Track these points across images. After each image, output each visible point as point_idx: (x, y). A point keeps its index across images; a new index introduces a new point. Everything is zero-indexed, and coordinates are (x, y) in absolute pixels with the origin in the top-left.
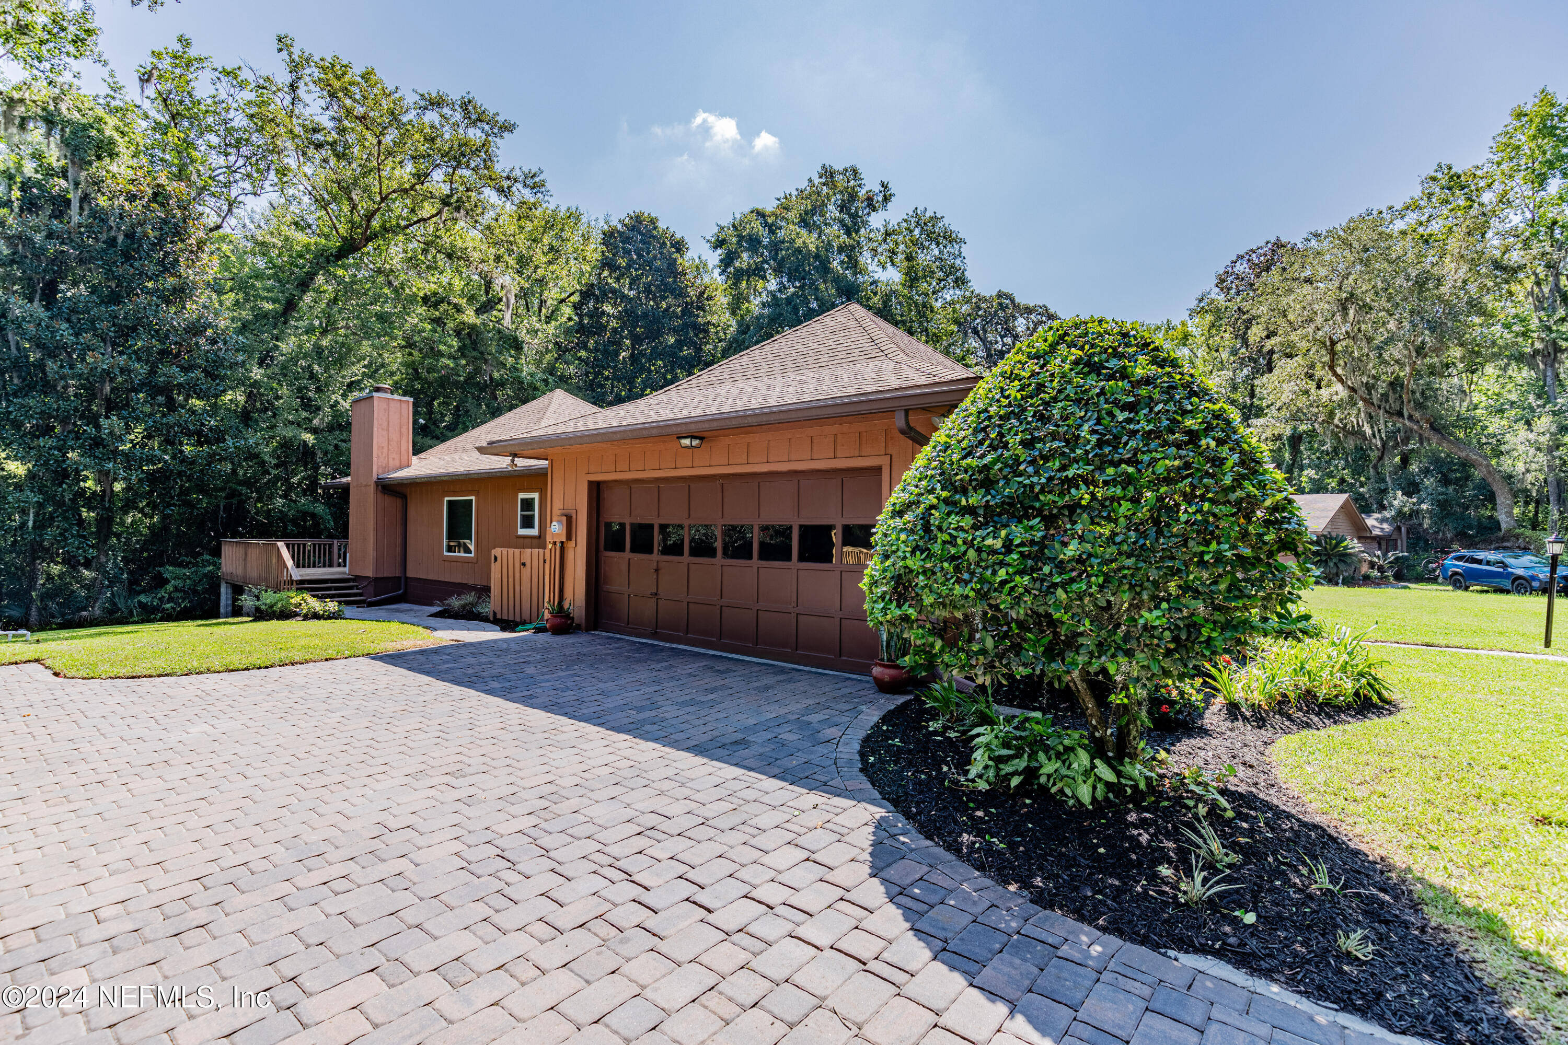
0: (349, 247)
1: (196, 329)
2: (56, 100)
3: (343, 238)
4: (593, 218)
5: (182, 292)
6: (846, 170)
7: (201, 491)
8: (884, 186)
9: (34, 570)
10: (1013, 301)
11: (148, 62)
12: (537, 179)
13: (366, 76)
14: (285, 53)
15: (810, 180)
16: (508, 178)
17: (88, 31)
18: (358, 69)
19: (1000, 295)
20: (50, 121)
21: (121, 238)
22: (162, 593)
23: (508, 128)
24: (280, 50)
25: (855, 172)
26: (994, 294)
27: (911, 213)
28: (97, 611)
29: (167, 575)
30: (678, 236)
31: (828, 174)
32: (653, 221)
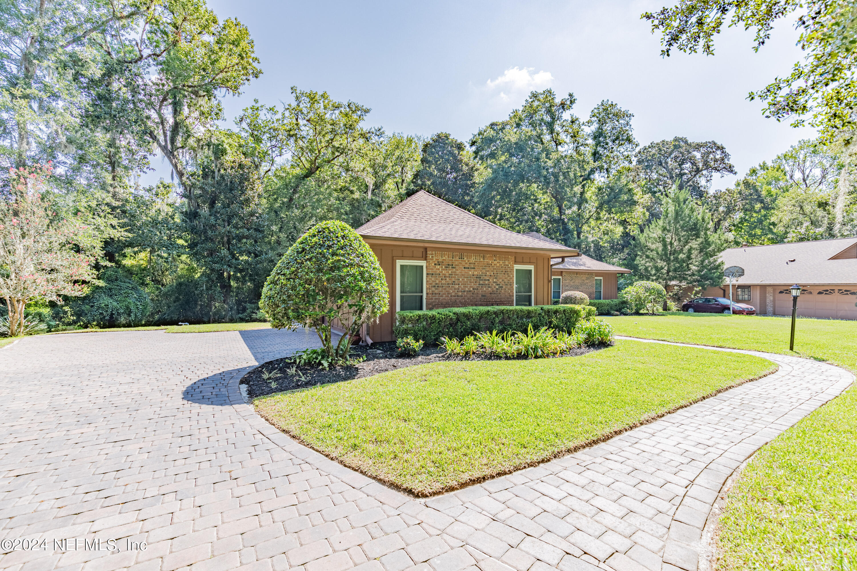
0: (310, 173)
1: (252, 214)
2: (211, 137)
3: (307, 169)
4: (425, 137)
5: (247, 201)
6: (544, 92)
7: (257, 275)
8: (571, 95)
9: (211, 305)
10: (686, 142)
11: (242, 113)
12: (381, 131)
13: (323, 96)
14: (294, 94)
15: (527, 101)
16: (369, 132)
17: (220, 110)
18: (320, 93)
19: (676, 139)
20: (209, 145)
21: (229, 183)
22: (245, 314)
23: (367, 111)
24: (292, 93)
25: (550, 92)
26: (672, 139)
27: (600, 104)
28: (227, 320)
29: (248, 307)
30: (459, 141)
31: (535, 96)
32: (447, 137)
